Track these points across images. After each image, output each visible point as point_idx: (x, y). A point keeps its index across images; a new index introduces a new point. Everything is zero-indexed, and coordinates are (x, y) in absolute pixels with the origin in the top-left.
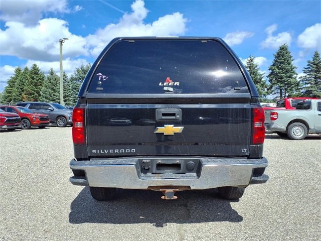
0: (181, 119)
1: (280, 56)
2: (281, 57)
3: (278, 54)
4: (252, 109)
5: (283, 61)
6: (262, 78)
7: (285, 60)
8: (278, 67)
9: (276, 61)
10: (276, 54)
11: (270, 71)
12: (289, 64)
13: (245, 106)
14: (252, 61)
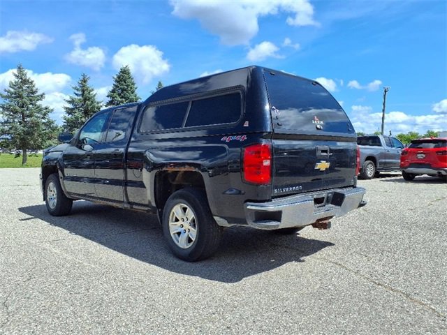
1: (121, 81)
2: (123, 82)
3: (119, 77)
5: (126, 87)
6: (101, 106)
7: (128, 86)
8: (119, 95)
9: (117, 86)
10: (116, 77)
11: (109, 99)
12: (133, 92)
14: (85, 81)
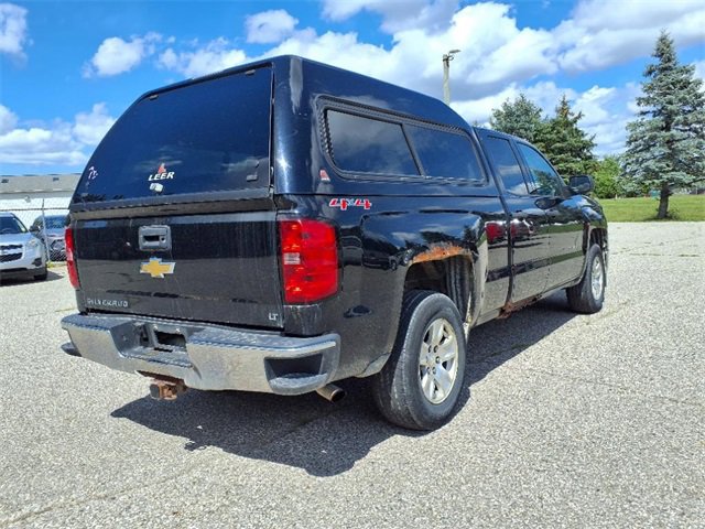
0: (170, 247)
4: (278, 223)
13: (270, 217)
